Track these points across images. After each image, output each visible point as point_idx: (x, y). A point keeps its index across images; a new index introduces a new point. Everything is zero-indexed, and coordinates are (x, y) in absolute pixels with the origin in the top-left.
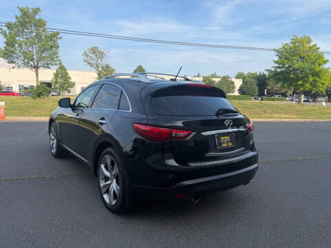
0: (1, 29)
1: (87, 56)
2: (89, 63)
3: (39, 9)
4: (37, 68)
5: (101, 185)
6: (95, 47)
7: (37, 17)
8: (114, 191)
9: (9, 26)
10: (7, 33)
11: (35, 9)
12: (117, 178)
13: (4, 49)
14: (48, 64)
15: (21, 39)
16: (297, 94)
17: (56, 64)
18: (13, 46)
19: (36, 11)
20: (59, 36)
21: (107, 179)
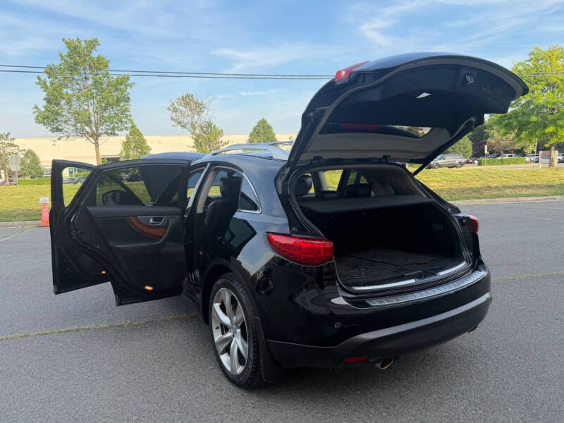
0: (39, 78)
1: (175, 110)
2: (180, 123)
3: (96, 41)
4: (95, 136)
5: (216, 339)
6: (188, 96)
7: (94, 54)
8: (238, 350)
9: (50, 71)
10: (48, 84)
11: (91, 42)
12: (242, 327)
13: (43, 109)
14: (113, 129)
15: (70, 92)
16: (545, 149)
17: (126, 128)
18: (58, 104)
19: (93, 44)
20: (129, 82)
21: (225, 328)
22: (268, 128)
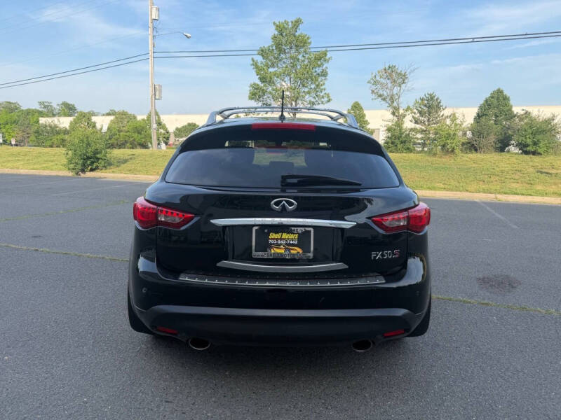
0: (252, 60)
2: (380, 96)
3: (300, 20)
6: (390, 67)
7: (298, 33)
10: (259, 64)
19: (297, 24)
22: (504, 99)
